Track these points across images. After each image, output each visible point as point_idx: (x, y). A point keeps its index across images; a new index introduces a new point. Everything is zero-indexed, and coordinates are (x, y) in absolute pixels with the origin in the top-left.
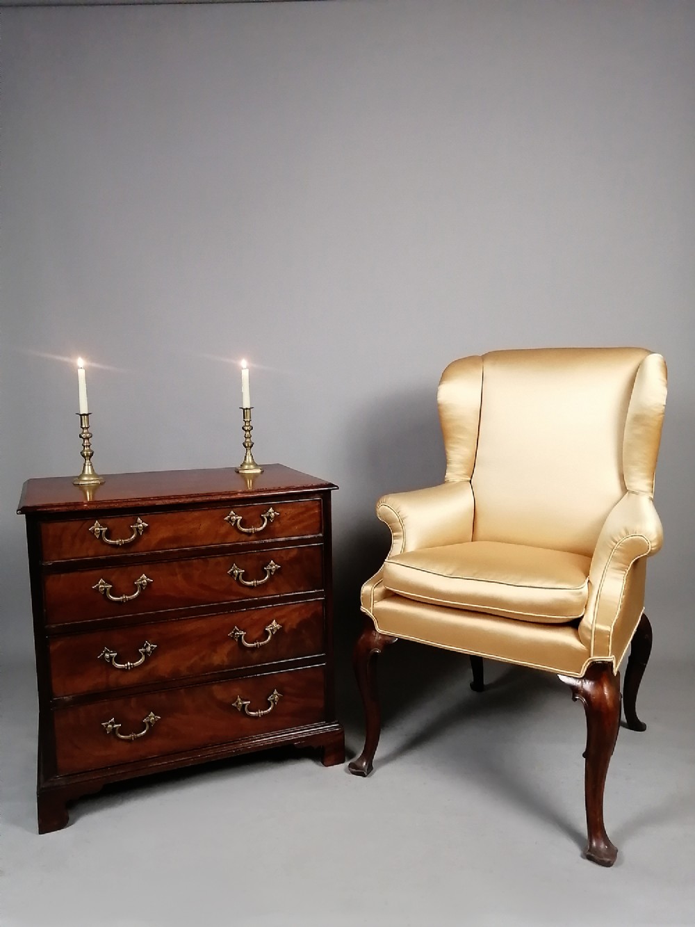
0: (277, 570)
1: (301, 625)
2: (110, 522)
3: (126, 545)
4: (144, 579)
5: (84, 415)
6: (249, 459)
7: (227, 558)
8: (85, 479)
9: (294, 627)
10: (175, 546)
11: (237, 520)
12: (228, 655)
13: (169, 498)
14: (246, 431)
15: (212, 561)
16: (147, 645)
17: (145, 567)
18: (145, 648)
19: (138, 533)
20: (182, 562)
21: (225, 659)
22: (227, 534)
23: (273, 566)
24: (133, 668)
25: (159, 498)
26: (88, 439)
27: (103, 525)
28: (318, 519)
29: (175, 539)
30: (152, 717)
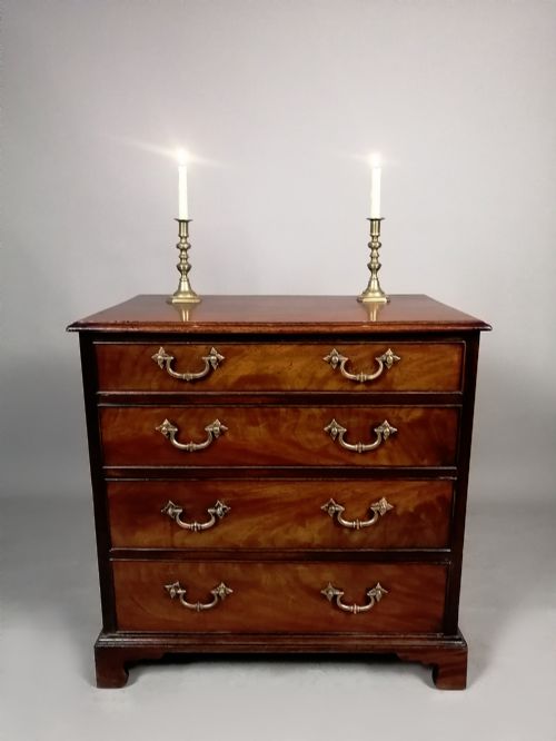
0: (392, 435)
1: (420, 508)
2: (178, 350)
3: (194, 381)
4: (216, 426)
5: (183, 221)
6: (374, 285)
7: (324, 410)
8: (181, 296)
9: (411, 510)
10: (258, 387)
11: (339, 363)
12: (320, 532)
13: (251, 325)
14: (373, 249)
15: (305, 412)
16: (219, 506)
17: (220, 411)
18: (216, 508)
19: (211, 368)
20: (266, 410)
21: (316, 536)
22: (325, 380)
23: (387, 429)
24: (201, 531)
25: (237, 325)
26: (186, 250)
27: (168, 353)
28: (457, 371)
29: (258, 379)
30: (222, 590)
